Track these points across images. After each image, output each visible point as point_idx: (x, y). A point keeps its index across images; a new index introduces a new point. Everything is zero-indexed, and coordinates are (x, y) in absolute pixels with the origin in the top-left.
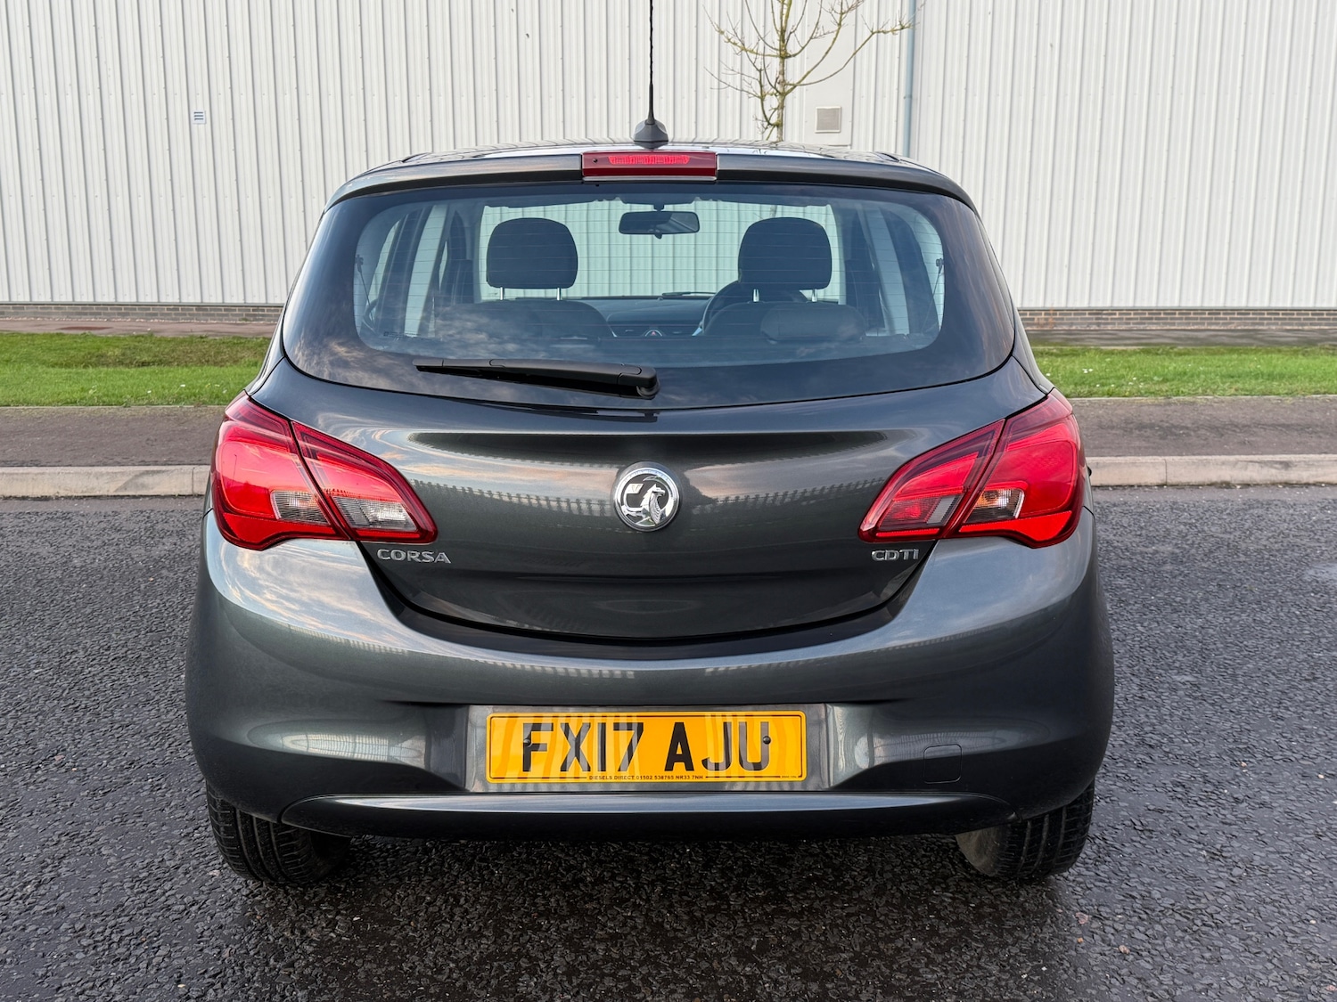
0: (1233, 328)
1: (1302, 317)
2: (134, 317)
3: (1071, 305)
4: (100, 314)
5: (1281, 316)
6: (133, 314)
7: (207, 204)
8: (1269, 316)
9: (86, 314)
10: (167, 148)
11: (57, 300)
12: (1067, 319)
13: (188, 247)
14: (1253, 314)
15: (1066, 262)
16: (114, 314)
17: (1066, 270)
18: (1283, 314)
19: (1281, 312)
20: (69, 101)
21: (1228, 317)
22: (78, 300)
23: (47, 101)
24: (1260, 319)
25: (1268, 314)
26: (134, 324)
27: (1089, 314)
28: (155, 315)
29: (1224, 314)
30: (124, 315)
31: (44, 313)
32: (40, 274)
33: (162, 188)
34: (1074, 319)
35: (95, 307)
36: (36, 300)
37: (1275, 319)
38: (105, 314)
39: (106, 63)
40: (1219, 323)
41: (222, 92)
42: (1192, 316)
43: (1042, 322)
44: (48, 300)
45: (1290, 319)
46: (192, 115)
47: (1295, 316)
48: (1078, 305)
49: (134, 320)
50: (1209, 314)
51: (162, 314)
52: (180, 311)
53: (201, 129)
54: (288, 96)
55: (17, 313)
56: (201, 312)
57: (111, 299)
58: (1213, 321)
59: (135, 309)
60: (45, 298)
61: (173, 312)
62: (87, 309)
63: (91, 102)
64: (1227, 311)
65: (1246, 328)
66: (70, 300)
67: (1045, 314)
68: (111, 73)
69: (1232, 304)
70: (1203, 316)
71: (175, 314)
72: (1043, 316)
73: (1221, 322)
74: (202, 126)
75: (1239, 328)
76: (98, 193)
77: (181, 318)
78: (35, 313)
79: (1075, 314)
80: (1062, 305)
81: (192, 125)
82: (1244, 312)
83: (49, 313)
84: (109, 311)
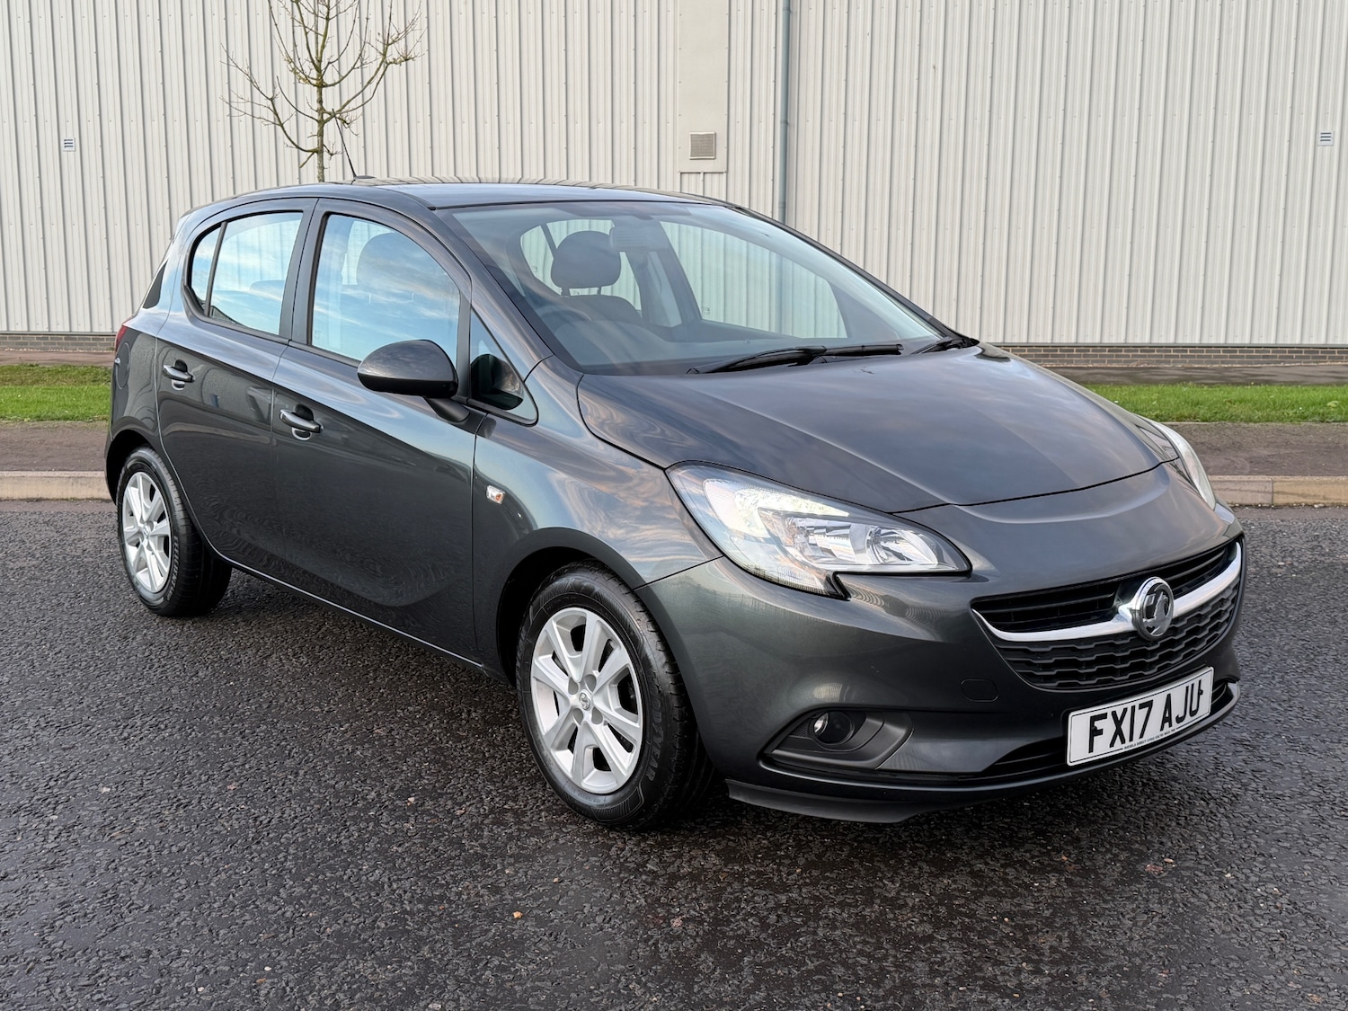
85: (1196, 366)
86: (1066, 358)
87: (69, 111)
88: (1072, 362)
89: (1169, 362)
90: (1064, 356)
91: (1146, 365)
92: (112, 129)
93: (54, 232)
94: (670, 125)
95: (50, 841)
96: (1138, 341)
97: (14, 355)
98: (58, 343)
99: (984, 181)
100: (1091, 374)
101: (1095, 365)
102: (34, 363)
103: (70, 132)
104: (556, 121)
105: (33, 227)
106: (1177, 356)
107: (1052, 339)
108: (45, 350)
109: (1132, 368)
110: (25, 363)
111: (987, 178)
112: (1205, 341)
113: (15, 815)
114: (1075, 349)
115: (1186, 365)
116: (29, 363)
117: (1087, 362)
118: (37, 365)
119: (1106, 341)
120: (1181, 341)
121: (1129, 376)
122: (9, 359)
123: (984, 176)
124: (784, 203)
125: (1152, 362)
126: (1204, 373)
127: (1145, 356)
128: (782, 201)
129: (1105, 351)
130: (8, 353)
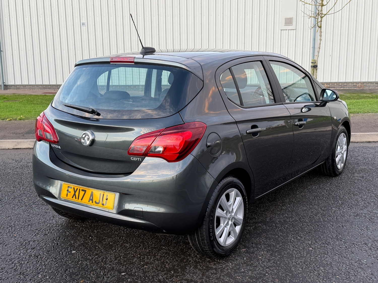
3: (369, 81)
9: (46, 88)
11: (37, 84)
12: (368, 85)
15: (367, 66)
17: (367, 69)
20: (41, 20)
22: (44, 84)
23: (34, 19)
27: (375, 83)
31: (33, 88)
32: (32, 75)
34: (370, 85)
36: (30, 84)
39: (53, 7)
41: (91, 16)
43: (359, 86)
44: (34, 84)
46: (81, 24)
48: (371, 81)
53: (84, 28)
54: (112, 18)
55: (24, 88)
60: (33, 83)
62: (47, 86)
63: (48, 20)
66: (41, 84)
67: (361, 84)
68: (55, 10)
72: (360, 84)
76: (50, 49)
78: (30, 88)
79: (370, 84)
80: (366, 81)
81: (81, 27)
83: (34, 88)
87: (84, 14)
92: (98, 19)
94: (278, 15)
103: (84, 20)
104: (241, 14)
105: (72, 51)
124: (315, 39)
128: (314, 38)
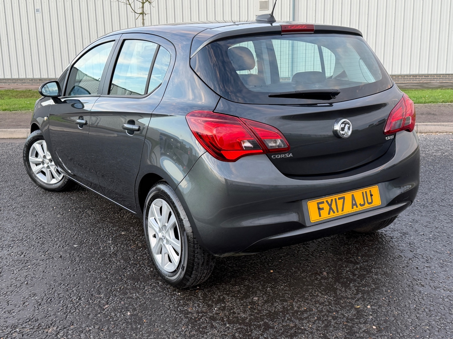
0: (422, 82)
1: (450, 77)
2: (18, 83)
4: (6, 82)
5: (441, 77)
6: (17, 82)
7: (41, 42)
8: (437, 77)
10: (27, 22)
13: (35, 58)
14: (430, 76)
16: (11, 82)
18: (442, 76)
19: (441, 75)
21: (420, 78)
24: (433, 78)
25: (436, 76)
26: (17, 86)
28: (25, 82)
29: (419, 77)
30: (14, 83)
33: (26, 36)
35: (4, 80)
37: (439, 78)
38: (8, 82)
40: (417, 80)
42: (406, 78)
45: (445, 78)
46: (35, 10)
47: (447, 77)
49: (17, 84)
50: (413, 77)
51: (27, 82)
52: (33, 81)
56: (41, 81)
57: (10, 77)
58: (414, 79)
59: (18, 81)
61: (31, 81)
64: (420, 75)
65: (427, 82)
69: (422, 72)
70: (411, 78)
71: (32, 82)
73: (418, 80)
74: (39, 14)
75: (425, 82)
77: (34, 83)
82: (427, 76)
84: (9, 81)
85: (444, 82)
86: (397, 80)
88: (399, 81)
89: (434, 80)
90: (396, 79)
91: (426, 82)
93: (34, 42)
95: (112, 249)
96: (423, 73)
97: (22, 87)
98: (37, 82)
99: (367, 15)
100: (407, 85)
101: (407, 82)
102: (31, 89)
106: (437, 78)
107: (392, 73)
108: (32, 85)
109: (421, 83)
110: (27, 89)
111: (368, 14)
112: (448, 73)
113: (97, 242)
114: (400, 76)
115: (441, 82)
116: (29, 89)
117: (405, 81)
118: (32, 90)
119: (411, 73)
120: (439, 73)
121: (420, 86)
122: (21, 88)
123: (367, 14)
125: (428, 80)
126: (448, 84)
127: (425, 78)
129: (411, 77)
130: (19, 86)
